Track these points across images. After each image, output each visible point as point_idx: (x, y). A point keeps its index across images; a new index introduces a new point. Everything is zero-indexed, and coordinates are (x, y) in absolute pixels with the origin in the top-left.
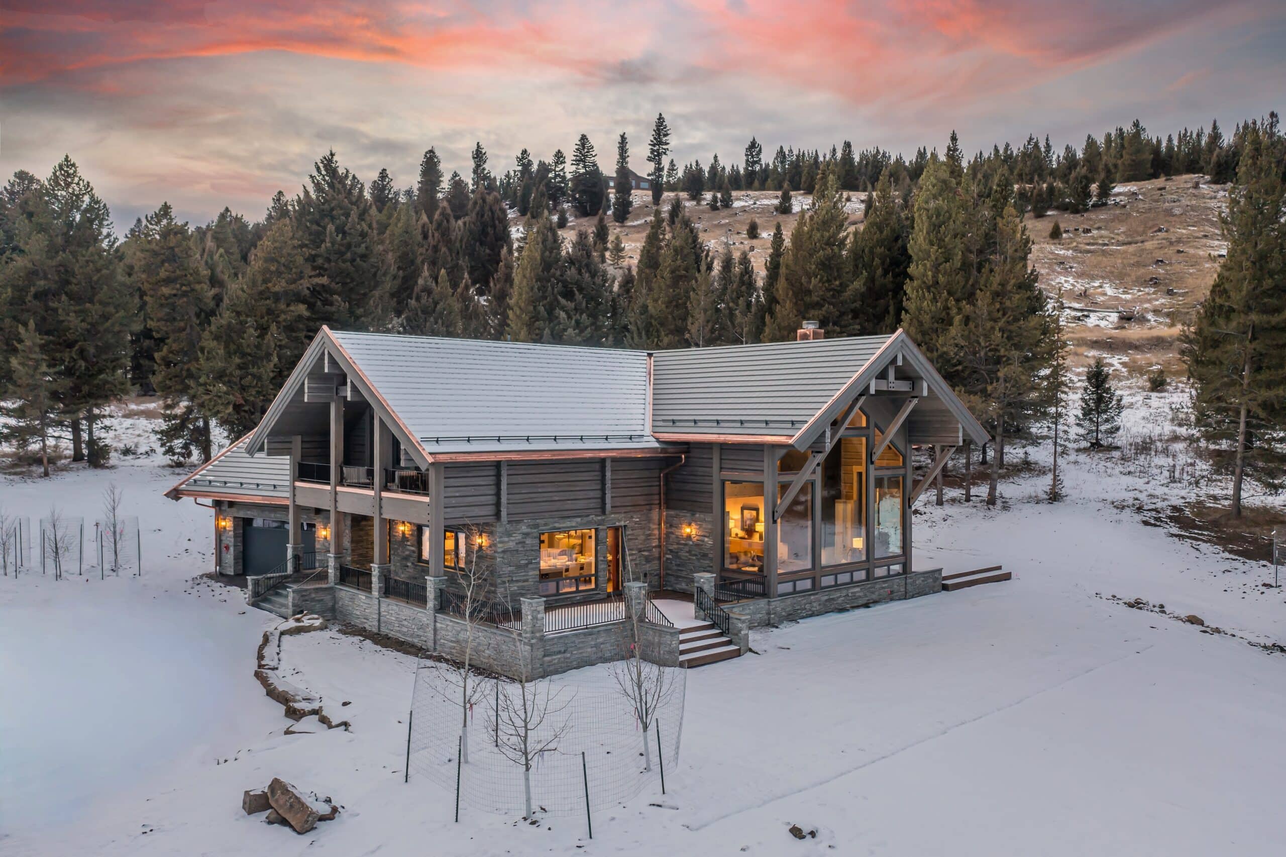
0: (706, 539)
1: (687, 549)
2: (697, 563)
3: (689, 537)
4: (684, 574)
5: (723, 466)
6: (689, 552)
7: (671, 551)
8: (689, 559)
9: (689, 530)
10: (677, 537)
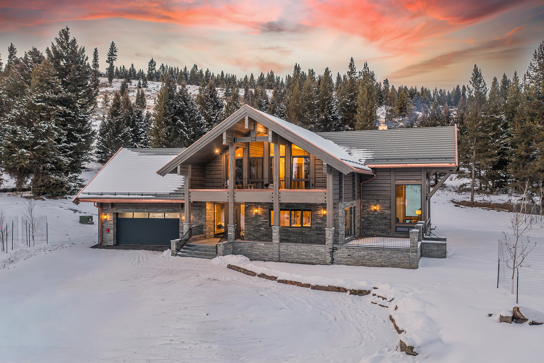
0: (386, 211)
1: (374, 216)
2: (380, 222)
3: (375, 211)
4: (372, 227)
5: (396, 179)
6: (376, 217)
7: (364, 218)
8: (375, 220)
9: (376, 208)
10: (368, 211)
